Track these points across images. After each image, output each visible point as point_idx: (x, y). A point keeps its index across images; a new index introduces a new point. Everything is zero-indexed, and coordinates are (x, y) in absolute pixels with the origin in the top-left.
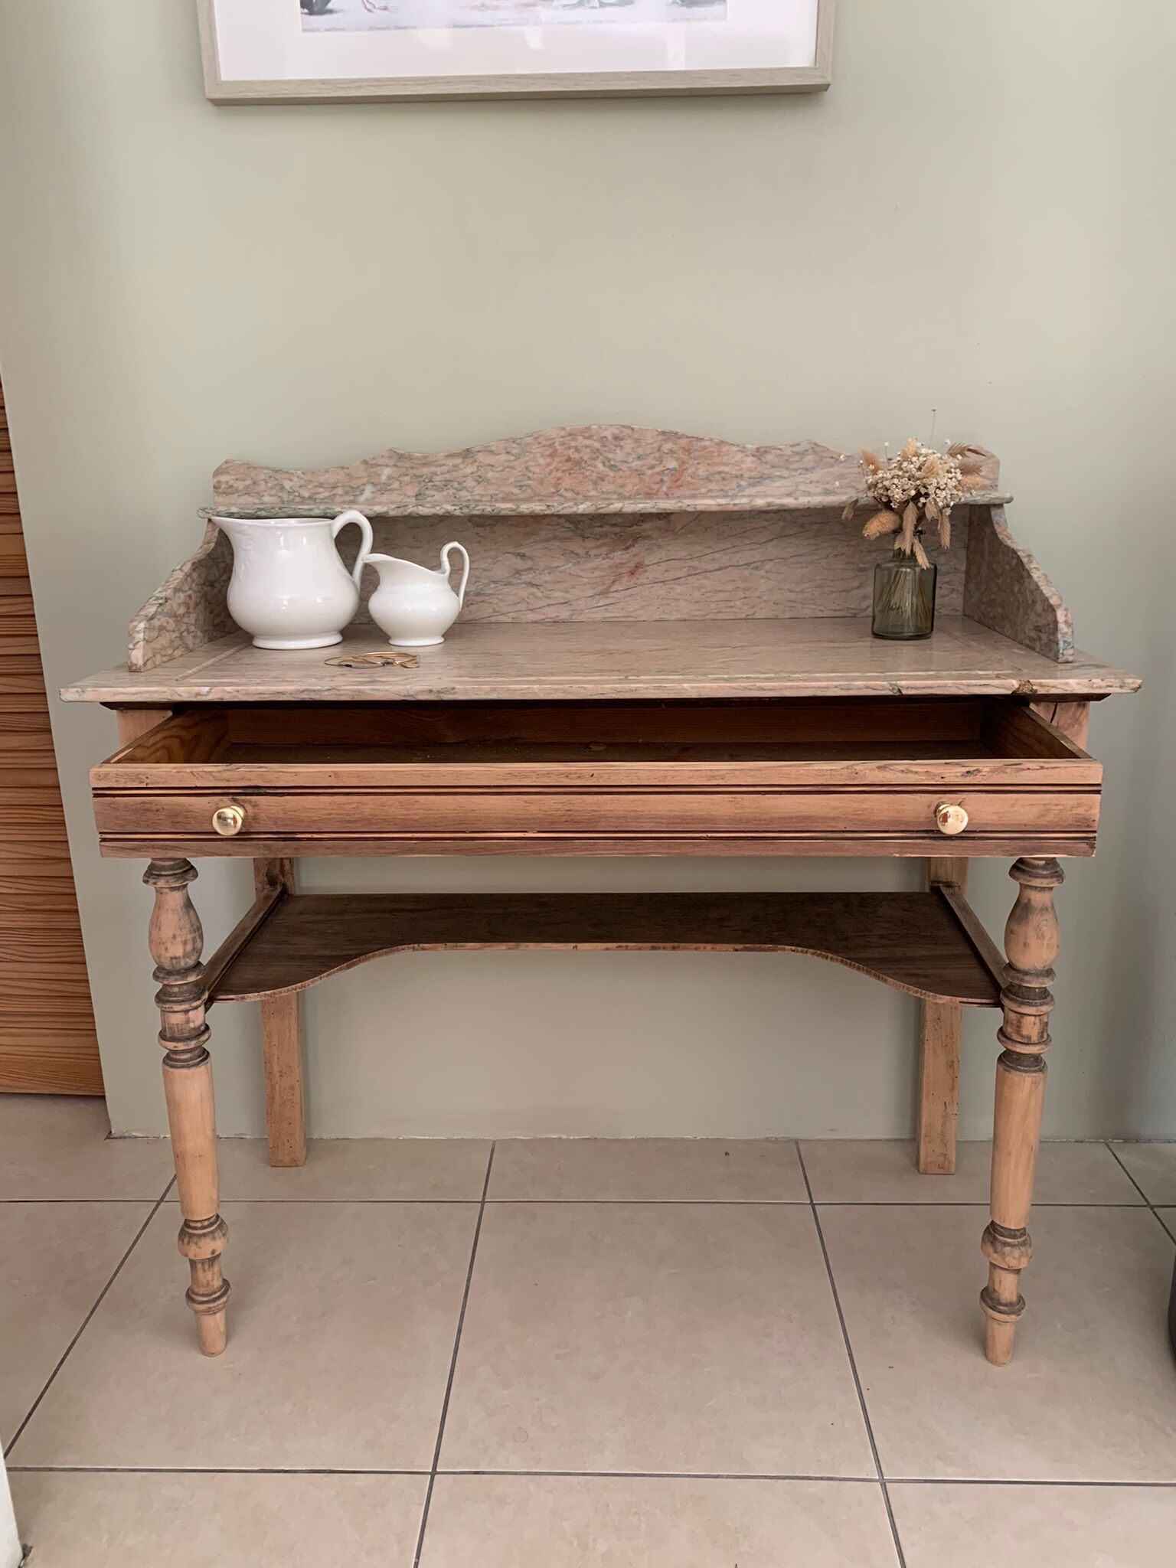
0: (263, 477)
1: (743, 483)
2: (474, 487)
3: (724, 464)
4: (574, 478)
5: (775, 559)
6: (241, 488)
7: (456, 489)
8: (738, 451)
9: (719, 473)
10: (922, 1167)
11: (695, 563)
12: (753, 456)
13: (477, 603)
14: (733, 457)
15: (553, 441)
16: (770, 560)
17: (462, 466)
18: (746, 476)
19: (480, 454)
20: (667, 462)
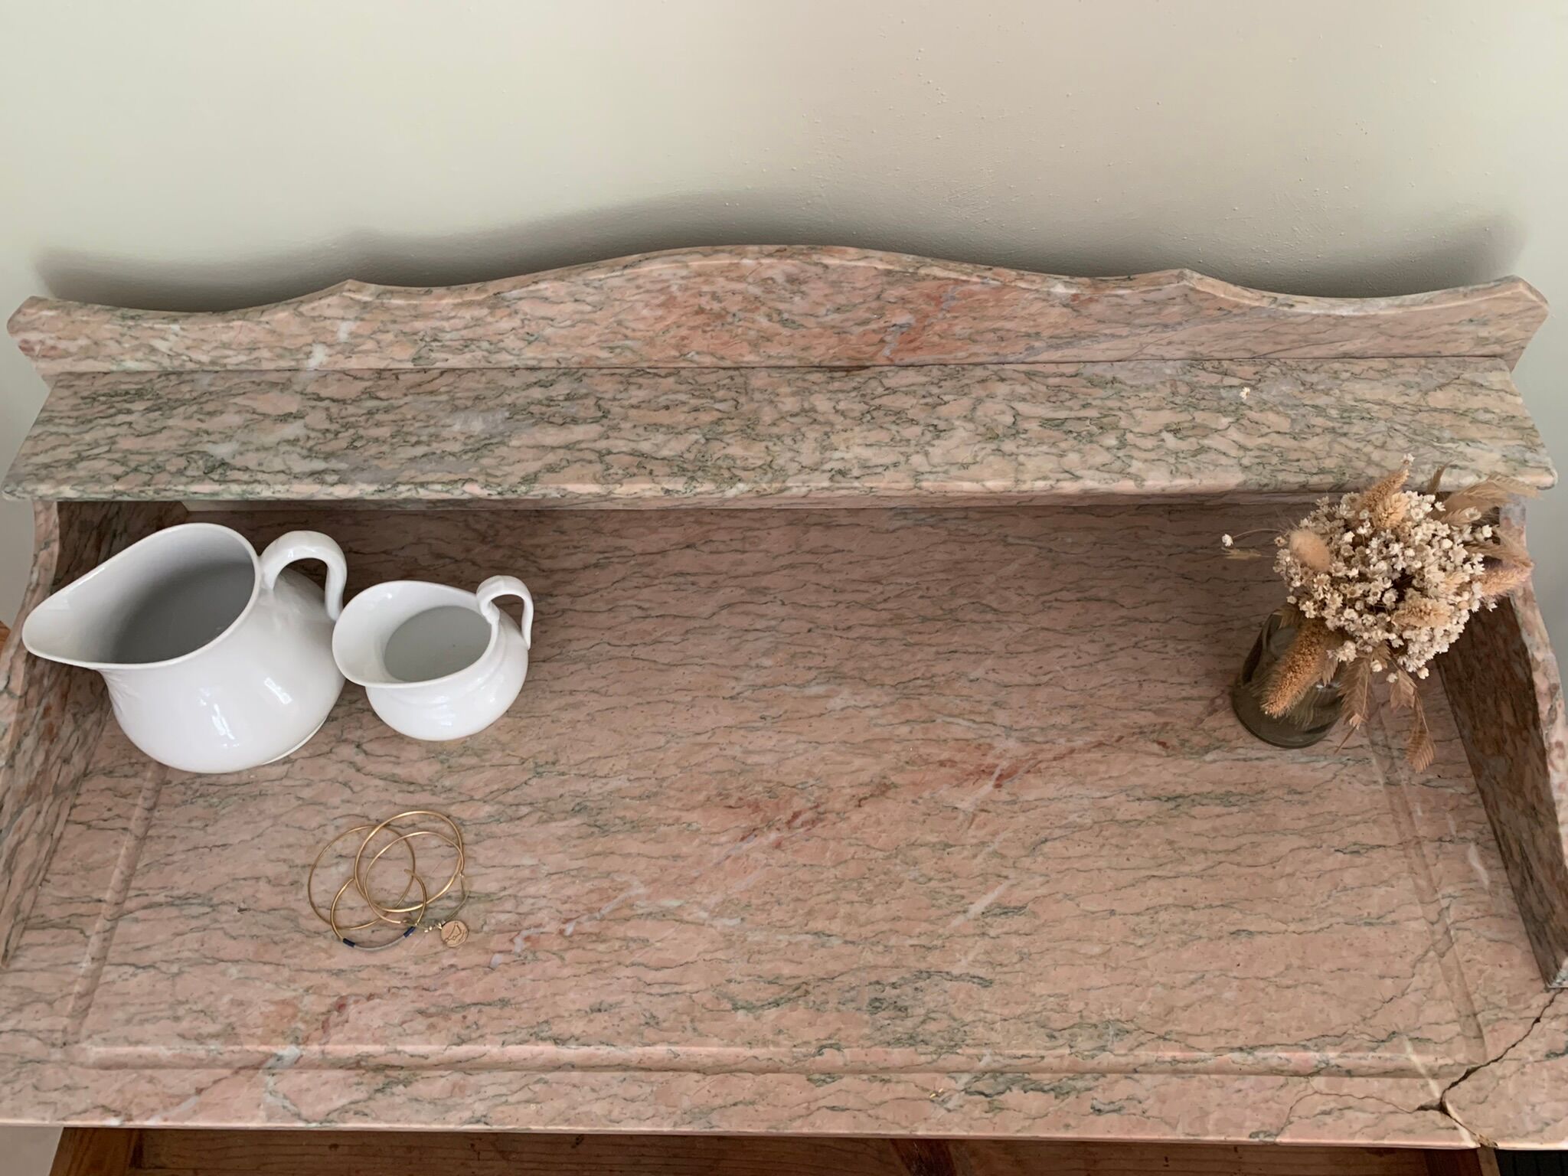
1: (1037, 344)
2: (520, 350)
3: (1005, 318)
4: (712, 337)
7: (489, 352)
8: (1036, 298)
9: (995, 331)
14: (1024, 308)
17: (490, 319)
18: (1046, 334)
19: (520, 303)
20: (894, 315)
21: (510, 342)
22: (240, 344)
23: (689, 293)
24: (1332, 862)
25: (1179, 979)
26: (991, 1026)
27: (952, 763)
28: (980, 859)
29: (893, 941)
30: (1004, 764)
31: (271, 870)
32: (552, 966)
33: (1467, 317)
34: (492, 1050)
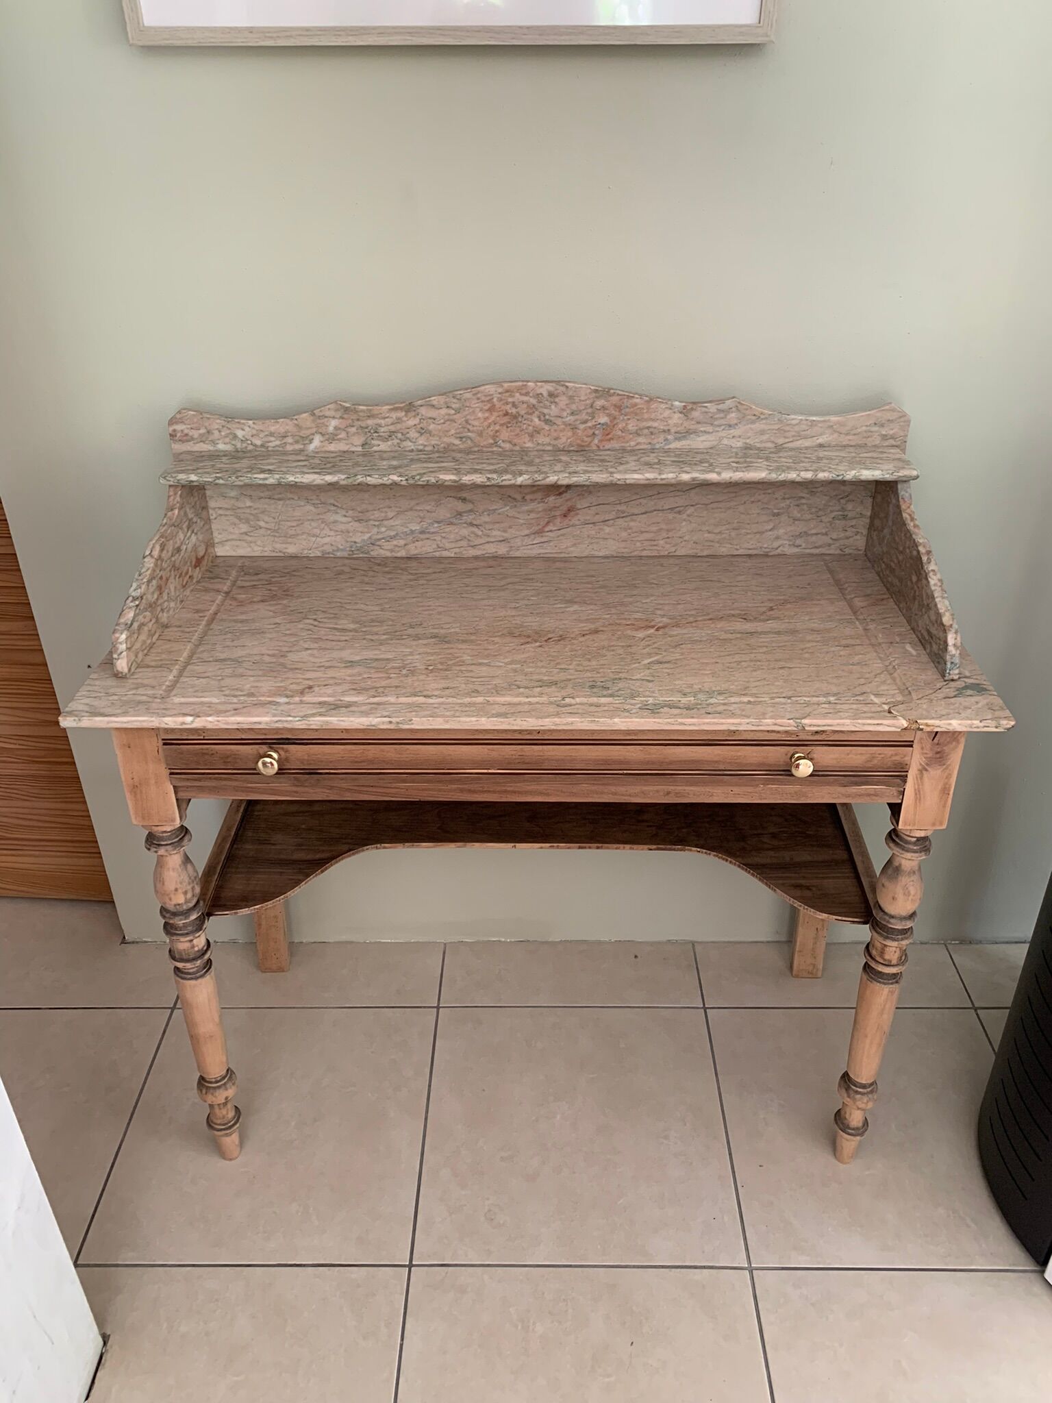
0: (217, 427)
1: (669, 437)
2: (416, 439)
3: (653, 420)
4: (511, 431)
5: (697, 504)
6: (196, 436)
7: (400, 440)
8: (666, 408)
9: (648, 428)
10: (794, 973)
11: (623, 508)
12: (681, 413)
13: (422, 540)
14: (661, 414)
15: (491, 397)
16: (692, 505)
17: (405, 419)
18: (673, 431)
19: (422, 408)
20: (599, 417)
21: (413, 434)
22: (279, 434)
23: (502, 403)
24: (833, 649)
25: (751, 679)
26: (653, 692)
27: (633, 625)
28: (647, 649)
29: (601, 670)
30: (661, 625)
31: (270, 652)
32: (422, 677)
33: (872, 422)
34: (392, 699)
